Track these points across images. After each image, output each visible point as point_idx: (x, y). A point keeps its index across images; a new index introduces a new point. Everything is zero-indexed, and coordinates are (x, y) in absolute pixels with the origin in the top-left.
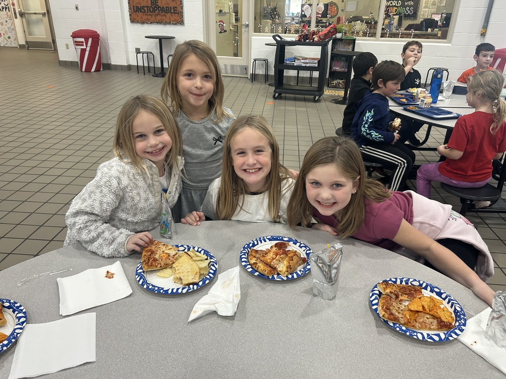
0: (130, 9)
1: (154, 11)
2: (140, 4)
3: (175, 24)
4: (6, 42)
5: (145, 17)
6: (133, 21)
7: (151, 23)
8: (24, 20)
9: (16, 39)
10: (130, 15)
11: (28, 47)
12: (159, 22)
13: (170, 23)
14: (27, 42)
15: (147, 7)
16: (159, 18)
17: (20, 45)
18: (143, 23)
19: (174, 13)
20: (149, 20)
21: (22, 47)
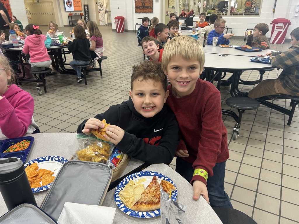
0: (135, 7)
1: (143, 8)
2: (139, 5)
3: (150, 13)
4: (102, 23)
5: (140, 11)
6: (136, 12)
7: (142, 13)
8: (108, 14)
9: (105, 22)
10: (135, 10)
11: (108, 25)
12: (145, 12)
13: (148, 13)
14: (108, 23)
15: (141, 6)
16: (145, 11)
17: (106, 24)
18: (139, 13)
19: (150, 8)
20: (141, 12)
21: (106, 25)
